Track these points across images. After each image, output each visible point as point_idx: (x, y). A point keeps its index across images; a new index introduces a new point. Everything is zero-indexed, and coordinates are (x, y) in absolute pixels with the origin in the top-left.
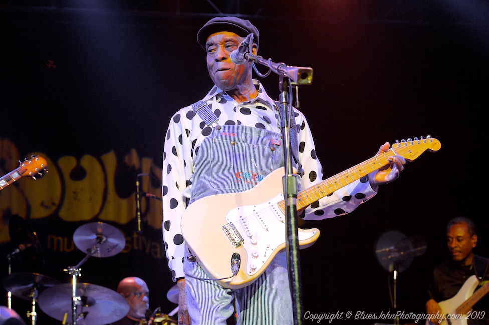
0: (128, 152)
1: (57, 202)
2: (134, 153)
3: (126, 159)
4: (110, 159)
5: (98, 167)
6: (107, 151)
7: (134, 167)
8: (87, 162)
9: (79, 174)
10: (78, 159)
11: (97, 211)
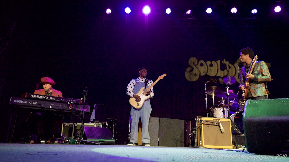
0: (223, 60)
1: (206, 72)
2: (225, 60)
3: (222, 62)
4: (219, 62)
5: (216, 64)
6: (218, 60)
7: (224, 64)
8: (213, 62)
9: (211, 65)
10: (211, 62)
11: (216, 74)
